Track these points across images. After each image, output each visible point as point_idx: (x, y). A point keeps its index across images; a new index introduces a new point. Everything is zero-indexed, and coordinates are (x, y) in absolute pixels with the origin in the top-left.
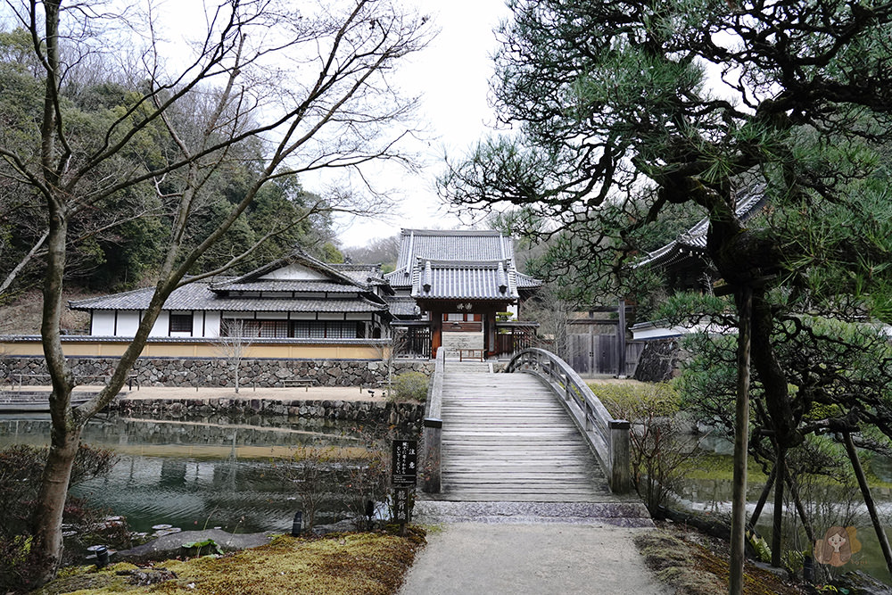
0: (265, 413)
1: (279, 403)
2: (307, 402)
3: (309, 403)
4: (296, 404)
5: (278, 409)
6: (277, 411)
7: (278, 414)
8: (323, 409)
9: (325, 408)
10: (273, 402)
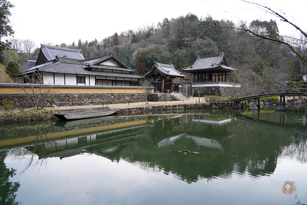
0: (164, 110)
1: (169, 106)
2: (178, 105)
3: (179, 105)
4: (175, 106)
5: (168, 108)
6: (168, 109)
7: (169, 110)
8: (183, 107)
9: (184, 106)
10: (166, 106)
